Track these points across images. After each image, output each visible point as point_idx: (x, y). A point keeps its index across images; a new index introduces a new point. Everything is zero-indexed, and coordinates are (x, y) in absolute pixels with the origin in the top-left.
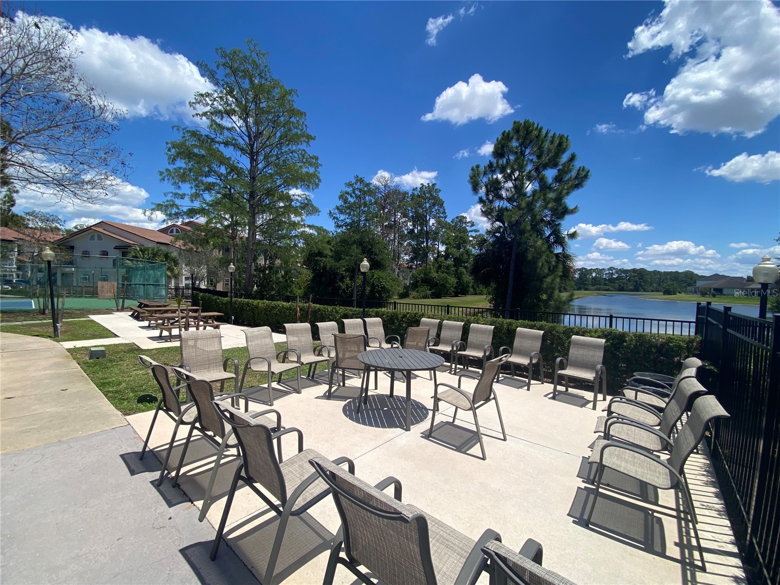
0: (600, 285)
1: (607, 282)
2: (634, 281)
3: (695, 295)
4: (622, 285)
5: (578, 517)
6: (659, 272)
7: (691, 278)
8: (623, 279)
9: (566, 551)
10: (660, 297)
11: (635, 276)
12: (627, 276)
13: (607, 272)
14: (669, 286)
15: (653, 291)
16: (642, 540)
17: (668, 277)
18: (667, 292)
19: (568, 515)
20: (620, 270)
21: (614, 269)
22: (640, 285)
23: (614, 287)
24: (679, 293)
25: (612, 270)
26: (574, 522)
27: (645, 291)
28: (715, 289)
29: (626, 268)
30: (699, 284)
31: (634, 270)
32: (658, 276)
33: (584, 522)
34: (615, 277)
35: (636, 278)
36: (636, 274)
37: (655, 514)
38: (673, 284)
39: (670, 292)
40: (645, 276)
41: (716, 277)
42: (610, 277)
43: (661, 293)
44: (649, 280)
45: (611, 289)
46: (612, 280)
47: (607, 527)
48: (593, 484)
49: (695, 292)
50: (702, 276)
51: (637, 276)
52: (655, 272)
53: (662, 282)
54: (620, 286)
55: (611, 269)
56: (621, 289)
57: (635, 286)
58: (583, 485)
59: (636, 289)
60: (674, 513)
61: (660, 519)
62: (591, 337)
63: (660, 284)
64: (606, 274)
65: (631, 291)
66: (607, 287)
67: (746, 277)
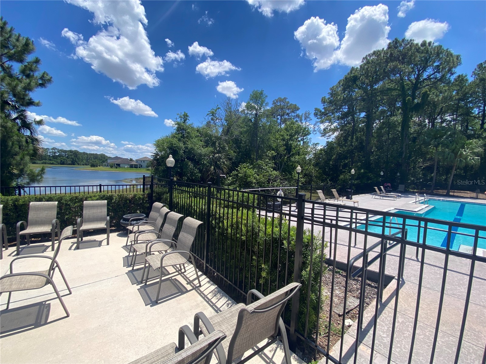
0: (46, 160)
1: (51, 158)
2: (71, 158)
3: (108, 167)
4: (63, 161)
5: (150, 302)
6: (87, 154)
7: (104, 158)
8: (63, 156)
9: (161, 321)
10: (88, 168)
11: (71, 155)
12: (66, 155)
13: (51, 151)
14: (94, 162)
15: (83, 165)
16: (178, 291)
17: (92, 156)
18: (93, 166)
19: (146, 305)
20: (61, 150)
21: (56, 149)
22: (76, 161)
23: (57, 162)
24: (99, 166)
25: (55, 150)
26: (151, 306)
27: (78, 165)
28: (117, 164)
29: (65, 149)
30: (109, 161)
31: (71, 151)
32: (87, 156)
33: (155, 303)
34: (57, 155)
35: (73, 156)
36: (72, 154)
37: (173, 278)
38: (96, 161)
39: (95, 165)
40: (78, 155)
41: (117, 158)
42: (54, 155)
43: (89, 166)
44: (81, 158)
45: (55, 163)
46: (55, 157)
47: (164, 297)
48: (142, 283)
49: (108, 166)
50: (110, 157)
51: (73, 155)
52: (84, 153)
53: (89, 159)
54: (61, 161)
55: (53, 149)
56: (62, 163)
57: (72, 162)
58: (139, 287)
59: (73, 163)
60: (177, 273)
61: (175, 279)
62: (92, 200)
63: (87, 160)
64: (50, 152)
65: (69, 165)
66: (52, 162)
67: (129, 159)
